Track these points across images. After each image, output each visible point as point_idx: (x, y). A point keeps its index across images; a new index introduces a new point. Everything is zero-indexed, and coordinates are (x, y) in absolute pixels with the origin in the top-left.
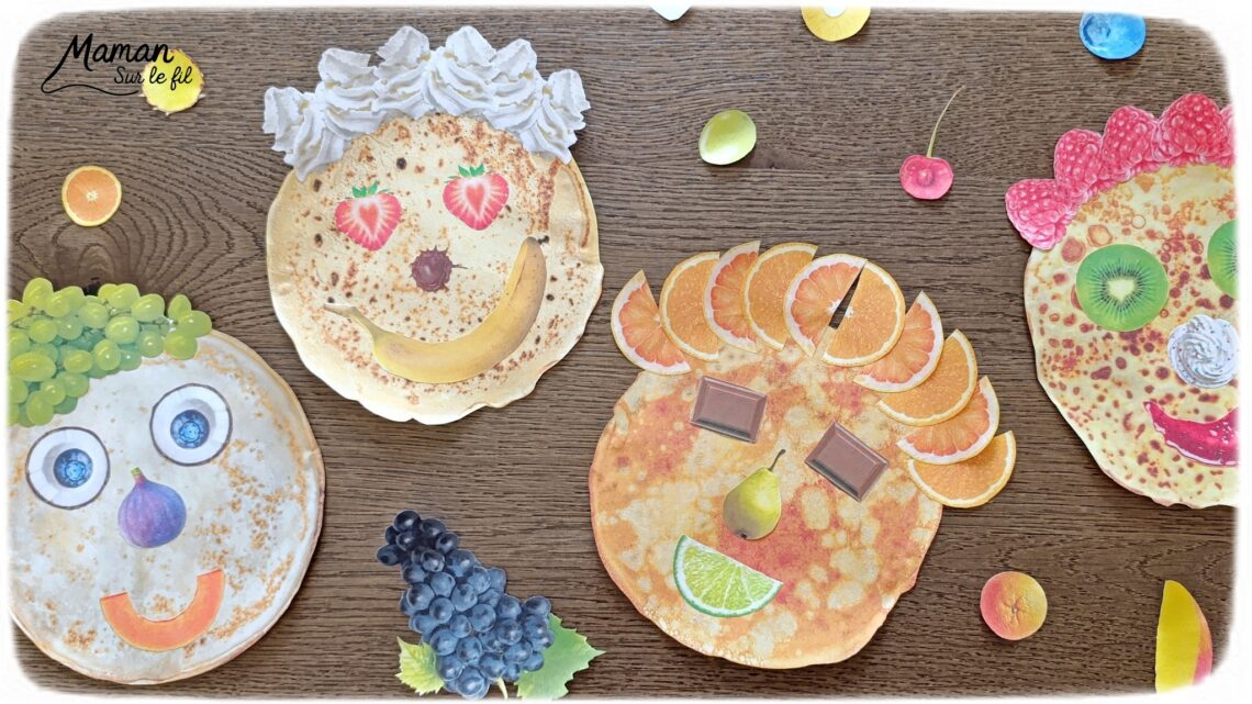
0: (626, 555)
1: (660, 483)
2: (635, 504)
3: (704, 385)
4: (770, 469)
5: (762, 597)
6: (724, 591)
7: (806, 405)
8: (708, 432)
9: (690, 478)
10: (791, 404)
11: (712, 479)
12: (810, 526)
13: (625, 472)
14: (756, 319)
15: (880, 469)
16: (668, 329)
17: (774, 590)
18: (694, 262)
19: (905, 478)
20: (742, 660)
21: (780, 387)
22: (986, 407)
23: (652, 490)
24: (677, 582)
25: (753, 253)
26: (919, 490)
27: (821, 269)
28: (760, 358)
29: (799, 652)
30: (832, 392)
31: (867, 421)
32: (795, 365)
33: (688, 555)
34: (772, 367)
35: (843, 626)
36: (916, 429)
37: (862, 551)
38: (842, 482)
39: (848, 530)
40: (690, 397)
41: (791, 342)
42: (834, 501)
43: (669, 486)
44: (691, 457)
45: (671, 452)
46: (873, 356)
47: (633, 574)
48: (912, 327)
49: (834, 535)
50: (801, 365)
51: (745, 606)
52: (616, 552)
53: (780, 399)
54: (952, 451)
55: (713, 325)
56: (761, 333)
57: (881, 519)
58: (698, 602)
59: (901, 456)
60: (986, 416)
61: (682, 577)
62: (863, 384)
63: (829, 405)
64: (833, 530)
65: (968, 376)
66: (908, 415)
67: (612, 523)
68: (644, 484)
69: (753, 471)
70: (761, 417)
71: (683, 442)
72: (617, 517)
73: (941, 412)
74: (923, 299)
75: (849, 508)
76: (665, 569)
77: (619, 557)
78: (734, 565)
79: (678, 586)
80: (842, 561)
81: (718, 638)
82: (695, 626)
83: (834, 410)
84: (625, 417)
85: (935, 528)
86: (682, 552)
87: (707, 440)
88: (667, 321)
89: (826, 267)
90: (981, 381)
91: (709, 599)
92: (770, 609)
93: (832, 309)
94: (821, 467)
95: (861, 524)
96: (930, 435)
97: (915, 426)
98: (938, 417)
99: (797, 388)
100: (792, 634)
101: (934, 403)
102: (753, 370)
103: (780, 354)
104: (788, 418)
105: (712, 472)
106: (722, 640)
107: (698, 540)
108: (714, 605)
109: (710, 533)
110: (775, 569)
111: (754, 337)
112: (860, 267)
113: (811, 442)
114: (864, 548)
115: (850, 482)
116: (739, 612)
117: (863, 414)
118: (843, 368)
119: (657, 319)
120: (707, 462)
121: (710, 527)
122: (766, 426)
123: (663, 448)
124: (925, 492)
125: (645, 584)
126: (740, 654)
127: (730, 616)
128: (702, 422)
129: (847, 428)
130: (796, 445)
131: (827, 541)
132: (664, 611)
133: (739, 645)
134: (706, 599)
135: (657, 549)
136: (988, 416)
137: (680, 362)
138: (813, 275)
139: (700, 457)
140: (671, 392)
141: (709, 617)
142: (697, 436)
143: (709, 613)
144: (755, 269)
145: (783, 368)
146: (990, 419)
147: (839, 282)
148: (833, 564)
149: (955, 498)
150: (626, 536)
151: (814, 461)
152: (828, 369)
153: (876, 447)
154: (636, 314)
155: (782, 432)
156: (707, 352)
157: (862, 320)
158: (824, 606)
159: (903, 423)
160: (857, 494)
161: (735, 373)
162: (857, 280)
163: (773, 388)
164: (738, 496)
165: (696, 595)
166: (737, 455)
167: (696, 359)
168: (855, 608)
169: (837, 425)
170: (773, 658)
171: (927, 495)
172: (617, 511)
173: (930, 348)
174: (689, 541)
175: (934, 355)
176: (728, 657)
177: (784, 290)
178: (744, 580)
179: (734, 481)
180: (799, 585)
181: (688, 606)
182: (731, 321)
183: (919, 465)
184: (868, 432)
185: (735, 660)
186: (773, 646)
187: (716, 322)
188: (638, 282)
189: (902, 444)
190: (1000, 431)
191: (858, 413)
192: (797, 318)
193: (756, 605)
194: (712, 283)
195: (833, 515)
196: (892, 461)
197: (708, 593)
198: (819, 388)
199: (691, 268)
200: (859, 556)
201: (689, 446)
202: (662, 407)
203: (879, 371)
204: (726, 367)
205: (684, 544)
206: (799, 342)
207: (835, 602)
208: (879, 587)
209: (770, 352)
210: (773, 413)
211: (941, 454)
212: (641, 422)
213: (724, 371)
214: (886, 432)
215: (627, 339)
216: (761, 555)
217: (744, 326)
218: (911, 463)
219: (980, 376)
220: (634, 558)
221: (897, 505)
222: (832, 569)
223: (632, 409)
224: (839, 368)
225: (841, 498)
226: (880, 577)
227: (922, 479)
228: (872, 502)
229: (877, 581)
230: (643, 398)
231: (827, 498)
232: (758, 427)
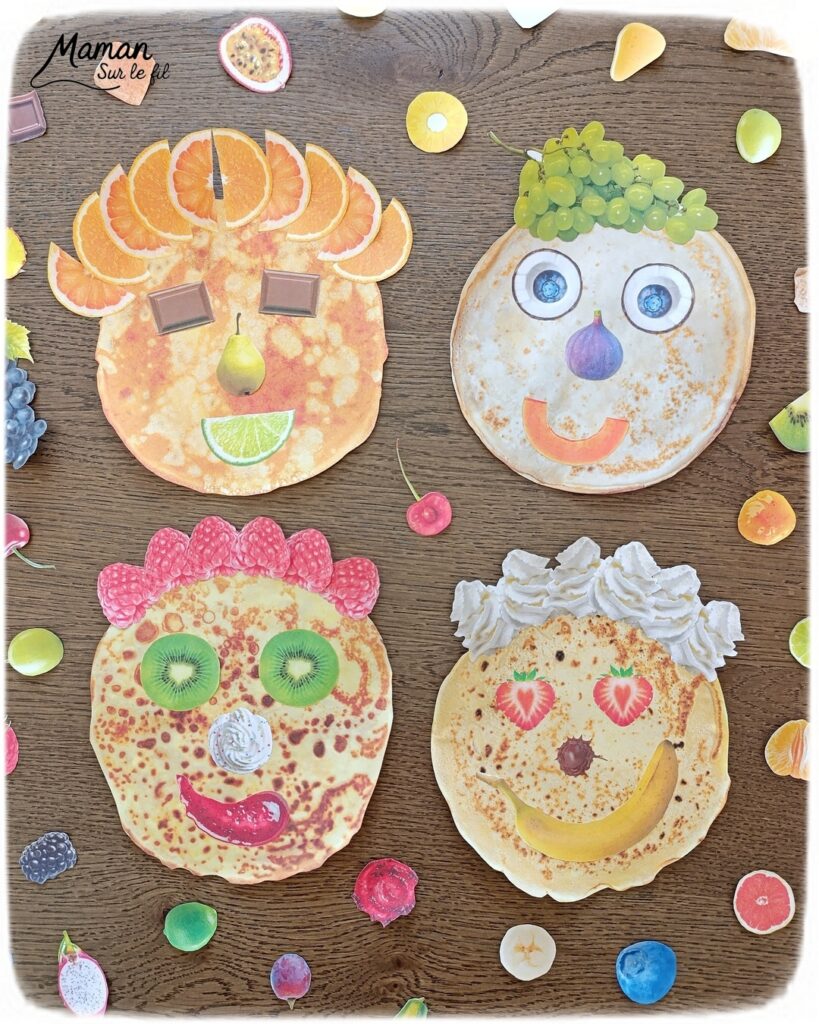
0: (168, 458)
2: (154, 418)
3: (153, 302)
4: (238, 333)
5: (286, 428)
6: (255, 440)
7: (235, 270)
8: (174, 333)
9: (183, 376)
10: (224, 277)
11: (199, 367)
12: (291, 357)
13: (131, 400)
14: (159, 227)
15: (316, 284)
16: (100, 275)
17: (291, 418)
18: (82, 210)
19: (339, 280)
20: (295, 480)
21: (209, 268)
22: (364, 190)
23: (160, 401)
24: (217, 456)
25: (121, 177)
26: (354, 283)
27: (181, 156)
28: (181, 256)
29: (333, 451)
30: (249, 249)
31: (286, 254)
32: (210, 245)
33: (215, 430)
34: (193, 256)
35: (357, 414)
36: (325, 239)
37: (338, 351)
38: (294, 311)
39: (320, 343)
40: (147, 316)
41: (196, 230)
43: (171, 391)
44: (174, 360)
45: (157, 365)
47: (178, 469)
48: (276, 162)
49: (311, 353)
50: (214, 243)
51: (277, 442)
52: (160, 460)
53: (214, 277)
54: (360, 239)
55: (130, 251)
56: (169, 236)
57: (338, 320)
58: (241, 460)
59: (326, 266)
60: (368, 198)
61: (219, 450)
62: (267, 229)
63: (252, 260)
64: (309, 349)
65: (336, 175)
66: (313, 232)
67: (144, 441)
68: (152, 400)
69: (225, 343)
70: (208, 299)
71: (162, 353)
72: (145, 434)
73: (335, 215)
74: (271, 136)
75: (311, 327)
76: (203, 451)
77: (165, 462)
78: (252, 419)
79: (220, 458)
80: (328, 367)
81: (270, 476)
82: (249, 478)
83: (258, 261)
84: (107, 360)
85: (380, 302)
86: (208, 432)
87: (178, 339)
88: (94, 270)
89: (184, 152)
90: (349, 172)
91: (248, 453)
92: (295, 433)
93: (210, 185)
94: (272, 309)
95: (326, 333)
96: (337, 238)
97: (323, 237)
98: (335, 221)
99: (221, 262)
100: (322, 441)
101: (326, 212)
102: (181, 269)
103: (193, 244)
104: (229, 287)
106: (273, 475)
107: (216, 416)
108: (254, 455)
109: (220, 406)
111: (165, 243)
112: (209, 138)
113: (254, 295)
114: (338, 348)
115: (300, 307)
116: (274, 448)
117: (280, 251)
118: (245, 226)
119: (87, 273)
120: (189, 356)
121: (218, 402)
122: (215, 303)
123: (150, 366)
124: (358, 282)
125: (195, 471)
126: (292, 477)
127: (270, 455)
128: (167, 329)
129: (275, 268)
130: (246, 305)
131: (309, 360)
132: (221, 481)
133: (287, 471)
134: (246, 454)
135: (189, 441)
137: (125, 295)
138: (178, 166)
139: (181, 356)
140: (130, 321)
141: (256, 465)
142: (170, 342)
143: (254, 463)
144: (132, 188)
145: (203, 253)
146: (372, 198)
147: (202, 160)
148: (323, 374)
149: (383, 271)
150: (160, 444)
151: (266, 308)
152: (235, 233)
153: (303, 270)
154: (70, 279)
155: (230, 301)
156: (140, 275)
157: (237, 179)
158: (333, 408)
159: (314, 240)
160: (309, 312)
161: (169, 279)
162: (214, 150)
163: (204, 272)
164: (225, 367)
165: (237, 456)
166: (207, 338)
167: (134, 285)
168: (357, 396)
169: (267, 272)
171: (361, 283)
172: (143, 430)
173: (298, 171)
174: (209, 423)
175: (304, 174)
176: (285, 484)
177: (164, 191)
178: (265, 425)
179: (215, 359)
180: (307, 404)
181: (235, 467)
182: (141, 240)
183: (343, 265)
184: (292, 263)
186: (312, 458)
187: (131, 248)
188: (54, 253)
189: (323, 256)
190: (385, 204)
191: (276, 253)
192: (188, 208)
193: (283, 436)
194: (107, 220)
195: (302, 339)
196: (322, 273)
197: (245, 449)
198: (237, 252)
199: (85, 218)
200: (337, 357)
201: (168, 353)
202: (131, 336)
203: (273, 212)
204: (160, 278)
205: (205, 425)
206: (202, 226)
207: (339, 400)
208: (365, 370)
209: (185, 246)
210: (215, 291)
211: (354, 246)
212: (122, 356)
213: (160, 281)
214: (305, 254)
215: (75, 302)
216: (267, 399)
217: (154, 238)
218: (336, 267)
219: (346, 170)
220: (175, 457)
221: (344, 303)
222: (324, 378)
223: (110, 351)
224: (243, 228)
225: (300, 322)
226: (361, 362)
227: (351, 273)
228: (325, 313)
229: (361, 366)
230: (113, 338)
231: (290, 329)
232: (210, 307)
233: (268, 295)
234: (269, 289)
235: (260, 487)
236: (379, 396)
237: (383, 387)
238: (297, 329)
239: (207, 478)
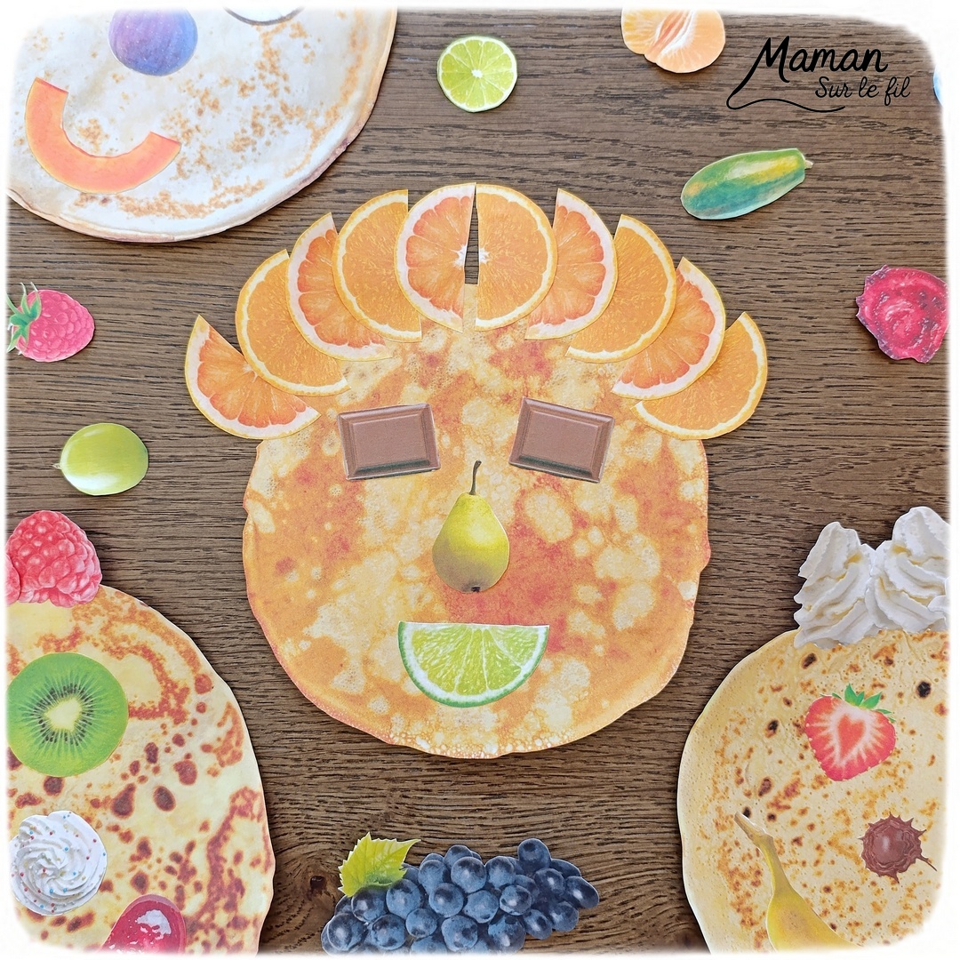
0: (339, 681)
1: (343, 571)
2: (324, 612)
3: (346, 427)
4: (472, 493)
5: (531, 655)
6: (481, 668)
7: (481, 395)
8: (374, 481)
9: (378, 549)
10: (462, 402)
11: (405, 538)
12: (552, 540)
13: (293, 579)
14: (372, 313)
15: (605, 430)
16: (268, 375)
17: (542, 639)
18: (260, 276)
19: (641, 429)
20: (539, 746)
21: (440, 385)
22: (700, 295)
23: (338, 585)
24: (418, 685)
25: (329, 232)
26: (665, 436)
27: (425, 215)
28: (399, 361)
29: (605, 703)
30: (506, 363)
31: (564, 379)
32: (446, 350)
33: (417, 644)
34: (418, 365)
35: (648, 646)
36: (628, 362)
37: (629, 542)
38: (566, 469)
39: (601, 525)
40: (333, 447)
41: (428, 325)
42: (567, 496)
43: (356, 571)
44: (367, 522)
45: (339, 528)
46: (536, 297)
47: (357, 700)
48: (567, 239)
49: (585, 538)
50: (453, 347)
51: (515, 675)
52: (325, 682)
53: (446, 400)
54: (684, 369)
55: (320, 345)
56: (385, 329)
57: (634, 492)
58: (454, 696)
59: (624, 405)
60: (706, 308)
61: (421, 675)
62: (538, 336)
63: (508, 381)
64: (582, 532)
65: (661, 268)
66: (610, 349)
67: (305, 649)
68: (324, 582)
69: (451, 504)
70: (432, 433)
71: (350, 509)
72: (308, 638)
73: (648, 327)
74: (564, 198)
75: (591, 497)
76: (395, 675)
77: (332, 686)
78: (479, 631)
79: (421, 689)
80: (610, 565)
81: (498, 731)
82: (463, 728)
83: (518, 384)
84: (262, 509)
85: (704, 473)
86: (407, 644)
87: (376, 488)
88: (261, 366)
89: (430, 211)
90: (681, 266)
91: (467, 687)
92: (546, 665)
93: (460, 261)
94: (531, 461)
95: (612, 510)
96: (648, 362)
97: (624, 359)
98: (647, 335)
99: (460, 377)
100: (587, 684)
101: (635, 320)
102: (396, 380)
103: (422, 345)
104: (466, 419)
105: (401, 529)
106: (504, 730)
107: (423, 621)
108: (476, 692)
109: (432, 604)
110: (531, 612)
111: (379, 339)
112: (471, 195)
113: (506, 436)
114: (629, 536)
115: (577, 464)
116: (510, 686)
117: (555, 373)
118: (505, 328)
119: (248, 369)
120: (391, 519)
121: (428, 597)
122: (443, 441)
123: (328, 526)
124: (673, 435)
125: (379, 705)
126: (534, 739)
127: (502, 697)
128: (364, 473)
129: (542, 399)
130: (490, 449)
131: (580, 549)
132: (418, 727)
133: (526, 727)
134: (462, 688)
135: (376, 655)
136: (708, 306)
137: (302, 410)
138: (417, 228)
139: (379, 517)
140: (307, 453)
141: (476, 709)
142: (364, 493)
143: (474, 704)
144: (341, 251)
145: (433, 360)
146: (713, 309)
147: (454, 224)
148: (600, 574)
149: (713, 425)
150: (330, 657)
151: (521, 459)
152: (488, 337)
153: (589, 407)
154: (219, 374)
155: (467, 441)
156: (331, 383)
157: (503, 259)
158: (612, 631)
159: (609, 362)
160: (588, 474)
161: (376, 394)
162: (475, 213)
163: (431, 391)
164: (447, 543)
165: (449, 690)
166: (425, 493)
167: (319, 397)
168: (652, 616)
169: (529, 402)
170: (576, 724)
171: (677, 437)
172: (305, 630)
173: (599, 255)
174: (411, 628)
175: (609, 261)
176: (521, 749)
177: (390, 262)
178: (499, 644)
179: (433, 528)
180: (570, 619)
181: (442, 706)
182: (342, 330)
183: (651, 405)
184: (571, 394)
185: (530, 749)
186: (570, 710)
187: (324, 340)
188: (201, 332)
189: (620, 389)
190: (731, 319)
191: (548, 375)
192: (422, 292)
193: (526, 668)
194: (294, 293)
195: (573, 514)
196: (616, 414)
197: (462, 679)
198: (487, 366)
199: (260, 286)
200: (626, 549)
201: (360, 509)
202: (304, 476)
203: (550, 312)
204: (362, 391)
205: (405, 633)
206: (438, 321)
207: (623, 617)
208: (669, 577)
209: (408, 347)
210: (444, 422)
211: (672, 379)
212: (287, 506)
213: (361, 396)
214: (593, 383)
215: (222, 411)
216: (507, 603)
217: (361, 329)
218: (640, 407)
219: (676, 262)
220: (351, 679)
221: (645, 466)
222: (601, 580)
223: (267, 496)
224: (500, 331)
225: (573, 488)
226: (663, 563)
227: (662, 419)
228: (614, 477)
229: (663, 570)
230: (275, 475)
231: (557, 496)
232: (434, 447)
233: (527, 439)
234: (531, 431)
235: (480, 746)
236: (690, 622)
237: (696, 609)
238: (567, 497)
239: (397, 719)
